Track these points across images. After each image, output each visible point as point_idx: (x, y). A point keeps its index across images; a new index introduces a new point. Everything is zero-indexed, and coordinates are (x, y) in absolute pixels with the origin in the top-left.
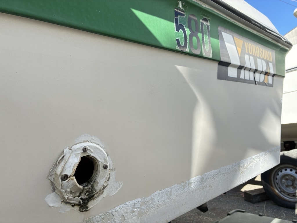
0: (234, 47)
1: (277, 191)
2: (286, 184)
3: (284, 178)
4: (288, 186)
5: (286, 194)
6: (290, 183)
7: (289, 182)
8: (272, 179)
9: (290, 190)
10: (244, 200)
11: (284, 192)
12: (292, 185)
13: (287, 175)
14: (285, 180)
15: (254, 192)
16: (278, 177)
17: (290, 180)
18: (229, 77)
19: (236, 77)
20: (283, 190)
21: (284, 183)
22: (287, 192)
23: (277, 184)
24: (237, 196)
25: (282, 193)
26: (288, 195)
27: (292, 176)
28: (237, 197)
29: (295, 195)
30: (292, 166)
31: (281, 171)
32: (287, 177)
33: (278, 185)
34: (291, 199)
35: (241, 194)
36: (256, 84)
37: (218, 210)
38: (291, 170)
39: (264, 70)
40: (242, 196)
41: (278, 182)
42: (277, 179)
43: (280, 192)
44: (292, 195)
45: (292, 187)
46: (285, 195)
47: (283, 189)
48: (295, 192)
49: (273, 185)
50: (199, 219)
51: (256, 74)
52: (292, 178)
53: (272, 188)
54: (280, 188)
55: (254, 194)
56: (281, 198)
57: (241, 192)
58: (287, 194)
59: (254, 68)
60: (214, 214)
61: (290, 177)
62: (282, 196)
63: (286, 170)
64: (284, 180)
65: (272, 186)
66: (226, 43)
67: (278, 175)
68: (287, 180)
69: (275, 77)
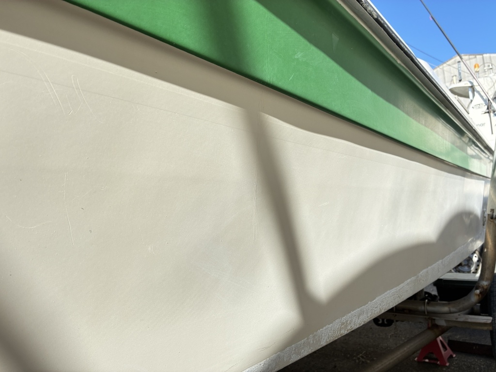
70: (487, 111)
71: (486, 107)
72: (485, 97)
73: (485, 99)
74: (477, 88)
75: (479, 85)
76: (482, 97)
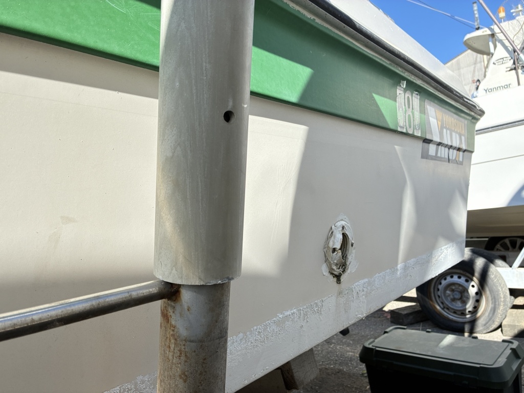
0: (436, 121)
1: (438, 307)
2: (452, 297)
3: (449, 289)
4: (454, 300)
5: (451, 312)
6: (458, 296)
7: (456, 294)
8: (432, 290)
9: (457, 305)
10: (390, 322)
11: (448, 309)
12: (461, 299)
13: (453, 284)
14: (450, 291)
15: (405, 309)
16: (440, 287)
17: (458, 291)
18: (430, 155)
19: (434, 155)
20: (447, 305)
21: (449, 296)
22: (453, 309)
23: (439, 297)
24: (379, 317)
25: (445, 310)
26: (455, 313)
27: (460, 285)
28: (379, 319)
29: (464, 312)
30: (462, 272)
31: (445, 279)
32: (454, 288)
33: (440, 299)
34: (459, 318)
35: (384, 314)
36: (449, 162)
37: (355, 336)
38: (459, 277)
39: (458, 146)
40: (386, 317)
41: (439, 294)
42: (438, 290)
43: (443, 309)
44: (460, 313)
45: (460, 301)
46: (449, 313)
47: (447, 303)
48: (464, 308)
49: (434, 299)
50: (330, 349)
51: (450, 150)
52: (461, 288)
53: (431, 303)
54: (442, 303)
55: (405, 312)
56: (445, 317)
57: (384, 312)
58: (453, 311)
59: (450, 144)
60: (351, 342)
61: (457, 286)
62: (445, 314)
63: (452, 277)
64: (448, 292)
65: (432, 300)
66: (430, 118)
67: (441, 284)
68: (453, 291)
69: (465, 153)
70: (514, 66)
71: (512, 61)
72: (510, 48)
73: (510, 49)
74: (501, 36)
75: (502, 32)
76: (506, 48)
